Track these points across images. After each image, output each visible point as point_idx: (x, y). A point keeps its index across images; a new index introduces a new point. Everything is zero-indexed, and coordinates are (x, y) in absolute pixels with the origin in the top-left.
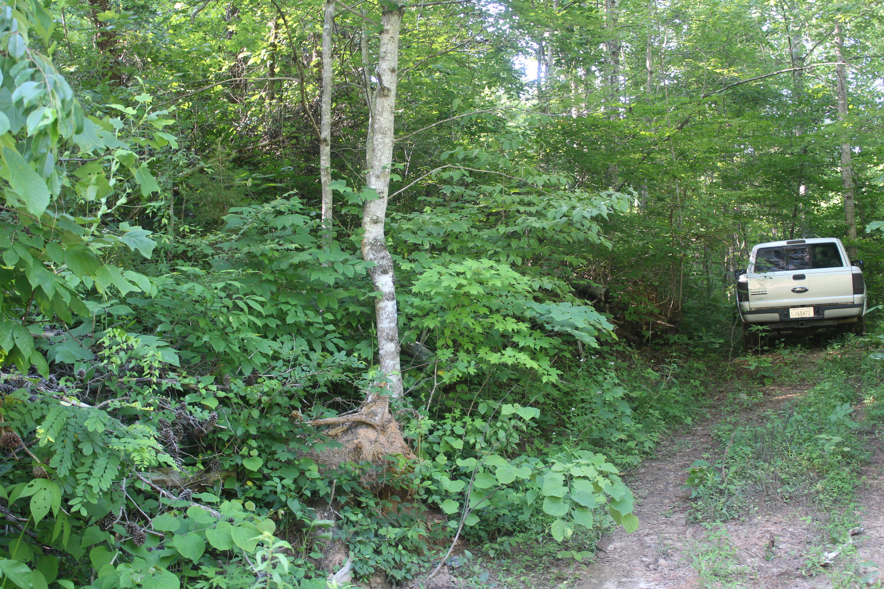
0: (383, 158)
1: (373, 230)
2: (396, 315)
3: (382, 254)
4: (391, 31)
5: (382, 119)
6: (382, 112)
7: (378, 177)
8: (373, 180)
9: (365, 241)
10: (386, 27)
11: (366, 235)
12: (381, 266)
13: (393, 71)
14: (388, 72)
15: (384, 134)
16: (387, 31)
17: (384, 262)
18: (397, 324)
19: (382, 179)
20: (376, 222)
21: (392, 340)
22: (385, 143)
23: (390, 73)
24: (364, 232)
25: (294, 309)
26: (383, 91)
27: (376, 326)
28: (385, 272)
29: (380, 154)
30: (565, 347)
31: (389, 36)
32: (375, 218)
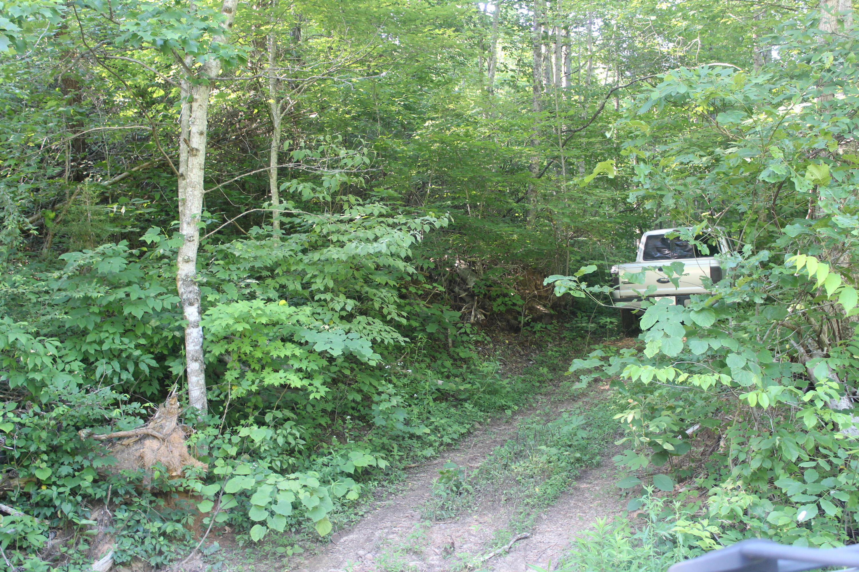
0: (193, 207)
1: (185, 268)
2: (201, 340)
3: (191, 289)
4: (199, 100)
5: (192, 175)
6: (192, 169)
7: (188, 223)
8: (185, 225)
9: (179, 277)
10: (195, 97)
11: (179, 272)
12: (188, 299)
13: (201, 134)
14: (197, 135)
15: (194, 187)
16: (196, 100)
17: (191, 296)
18: (202, 347)
19: (192, 226)
20: (187, 261)
21: (196, 360)
22: (194, 195)
23: (198, 136)
24: (178, 269)
25: (111, 337)
26: (193, 152)
27: (185, 348)
28: (191, 304)
29: (190, 204)
30: (346, 364)
31: (198, 104)
32: (186, 258)
